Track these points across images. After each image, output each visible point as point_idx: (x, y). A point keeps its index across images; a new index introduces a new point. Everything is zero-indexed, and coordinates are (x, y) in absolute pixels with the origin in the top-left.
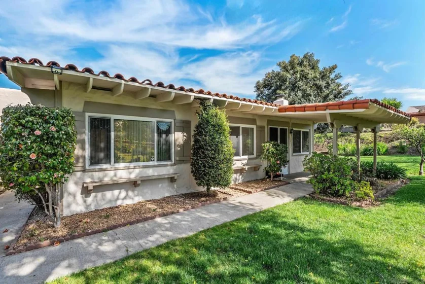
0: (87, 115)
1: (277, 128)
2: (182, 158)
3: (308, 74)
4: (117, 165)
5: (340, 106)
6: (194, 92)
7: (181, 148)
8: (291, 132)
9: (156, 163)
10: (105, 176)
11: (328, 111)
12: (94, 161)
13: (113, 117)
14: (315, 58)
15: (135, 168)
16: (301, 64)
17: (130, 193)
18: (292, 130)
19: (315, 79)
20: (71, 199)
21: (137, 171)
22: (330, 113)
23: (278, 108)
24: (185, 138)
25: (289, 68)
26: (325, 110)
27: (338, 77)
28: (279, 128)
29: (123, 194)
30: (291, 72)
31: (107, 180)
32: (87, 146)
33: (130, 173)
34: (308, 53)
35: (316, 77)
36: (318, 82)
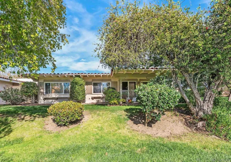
0: (44, 83)
4: (52, 94)
9: (63, 94)
10: (49, 96)
12: (47, 93)
13: (51, 83)
15: (57, 95)
17: (56, 101)
20: (41, 101)
21: (58, 96)
28: (128, 82)
29: (54, 101)
31: (50, 97)
32: (45, 90)
33: (56, 96)
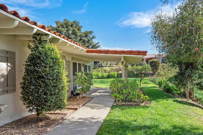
1: (76, 63)
2: (7, 88)
3: (77, 32)
5: (131, 53)
6: (37, 26)
7: (5, 79)
8: (83, 66)
11: (123, 55)
14: (80, 25)
16: (72, 26)
18: (84, 64)
19: (82, 37)
22: (124, 56)
23: (86, 50)
24: (9, 68)
25: (65, 26)
26: (121, 54)
27: (93, 37)
28: (78, 63)
30: (66, 29)
34: (76, 21)
35: (82, 35)
36: (83, 38)
